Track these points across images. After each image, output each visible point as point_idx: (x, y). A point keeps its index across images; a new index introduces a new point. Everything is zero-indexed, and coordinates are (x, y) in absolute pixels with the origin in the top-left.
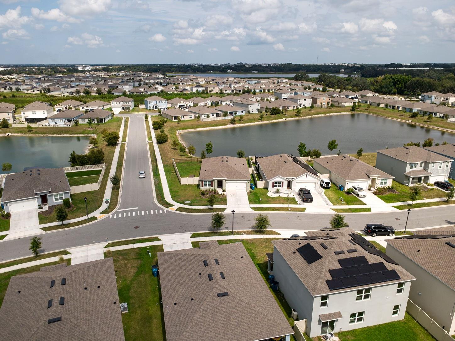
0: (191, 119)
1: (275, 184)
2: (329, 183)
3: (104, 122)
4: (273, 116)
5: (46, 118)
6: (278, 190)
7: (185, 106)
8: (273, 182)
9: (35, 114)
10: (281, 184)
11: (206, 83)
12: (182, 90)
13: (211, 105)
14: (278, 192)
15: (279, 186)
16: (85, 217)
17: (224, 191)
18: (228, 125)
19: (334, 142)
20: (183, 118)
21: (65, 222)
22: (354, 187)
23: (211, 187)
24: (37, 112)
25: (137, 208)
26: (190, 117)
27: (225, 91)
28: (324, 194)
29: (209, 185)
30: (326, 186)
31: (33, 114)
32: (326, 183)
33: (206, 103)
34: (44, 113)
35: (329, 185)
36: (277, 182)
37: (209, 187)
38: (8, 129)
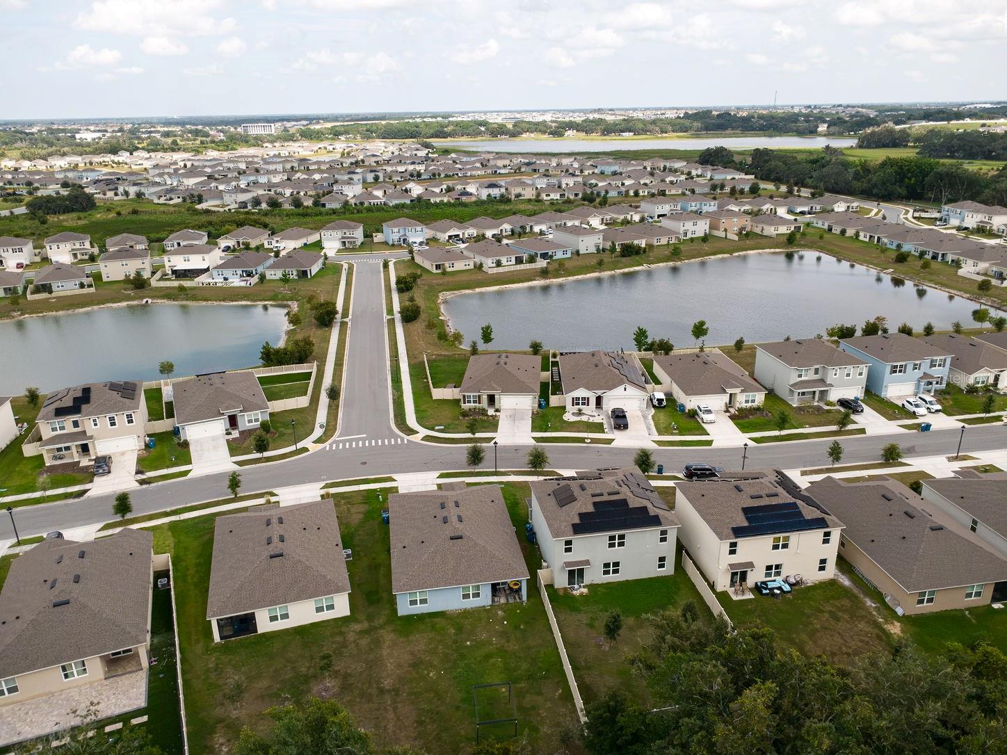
0: (467, 267)
1: (575, 401)
2: (663, 400)
3: (309, 277)
4: (624, 259)
5: (207, 270)
6: (580, 410)
7: (461, 237)
8: (573, 398)
9: (188, 260)
10: (586, 401)
11: (512, 171)
12: (459, 195)
13: (510, 233)
14: (580, 413)
15: (584, 404)
16: (293, 448)
17: (497, 410)
18: (535, 280)
19: (702, 323)
20: (453, 267)
21: (266, 454)
22: (699, 408)
23: (477, 405)
24: (192, 257)
25: (365, 435)
26: (466, 265)
27: (547, 195)
28: (650, 417)
29: (475, 402)
30: (658, 404)
31: (185, 261)
32: (658, 400)
33: (501, 230)
34: (204, 260)
35: (662, 404)
36: (579, 398)
37: (474, 405)
38: (145, 292)
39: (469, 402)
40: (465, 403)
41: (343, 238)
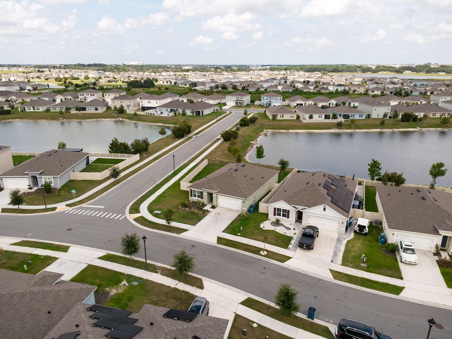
0: (292, 118)
1: (277, 212)
2: (364, 227)
3: (201, 115)
4: (403, 123)
5: (155, 108)
6: (279, 221)
8: (275, 209)
9: (150, 103)
10: (286, 214)
11: (361, 83)
13: (335, 106)
14: (277, 223)
15: (284, 215)
16: (43, 207)
17: (213, 207)
18: (332, 129)
19: (441, 165)
20: (283, 117)
22: (401, 244)
23: (200, 199)
24: (152, 101)
25: (103, 207)
26: (291, 117)
27: (372, 92)
28: (345, 242)
30: (359, 230)
31: (149, 103)
32: (359, 226)
33: (330, 104)
34: (157, 103)
35: (363, 231)
36: (281, 209)
37: (198, 199)
38: (122, 115)
39: (195, 196)
40: (191, 196)
41: (237, 100)
